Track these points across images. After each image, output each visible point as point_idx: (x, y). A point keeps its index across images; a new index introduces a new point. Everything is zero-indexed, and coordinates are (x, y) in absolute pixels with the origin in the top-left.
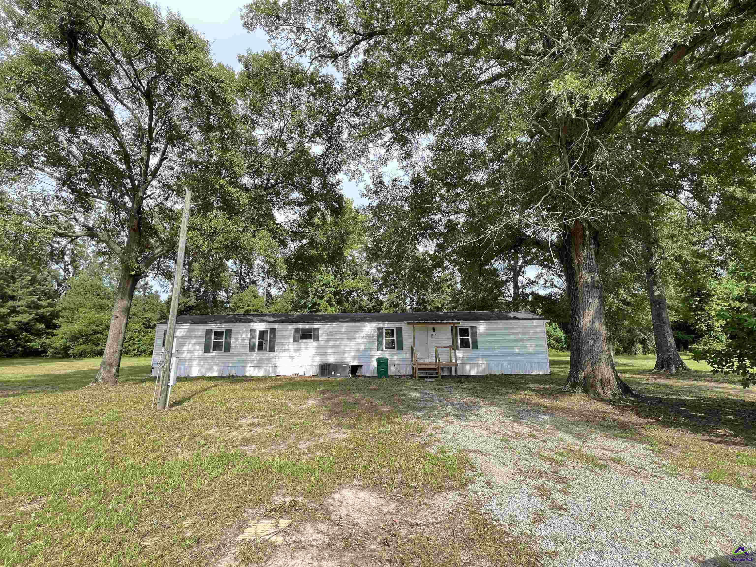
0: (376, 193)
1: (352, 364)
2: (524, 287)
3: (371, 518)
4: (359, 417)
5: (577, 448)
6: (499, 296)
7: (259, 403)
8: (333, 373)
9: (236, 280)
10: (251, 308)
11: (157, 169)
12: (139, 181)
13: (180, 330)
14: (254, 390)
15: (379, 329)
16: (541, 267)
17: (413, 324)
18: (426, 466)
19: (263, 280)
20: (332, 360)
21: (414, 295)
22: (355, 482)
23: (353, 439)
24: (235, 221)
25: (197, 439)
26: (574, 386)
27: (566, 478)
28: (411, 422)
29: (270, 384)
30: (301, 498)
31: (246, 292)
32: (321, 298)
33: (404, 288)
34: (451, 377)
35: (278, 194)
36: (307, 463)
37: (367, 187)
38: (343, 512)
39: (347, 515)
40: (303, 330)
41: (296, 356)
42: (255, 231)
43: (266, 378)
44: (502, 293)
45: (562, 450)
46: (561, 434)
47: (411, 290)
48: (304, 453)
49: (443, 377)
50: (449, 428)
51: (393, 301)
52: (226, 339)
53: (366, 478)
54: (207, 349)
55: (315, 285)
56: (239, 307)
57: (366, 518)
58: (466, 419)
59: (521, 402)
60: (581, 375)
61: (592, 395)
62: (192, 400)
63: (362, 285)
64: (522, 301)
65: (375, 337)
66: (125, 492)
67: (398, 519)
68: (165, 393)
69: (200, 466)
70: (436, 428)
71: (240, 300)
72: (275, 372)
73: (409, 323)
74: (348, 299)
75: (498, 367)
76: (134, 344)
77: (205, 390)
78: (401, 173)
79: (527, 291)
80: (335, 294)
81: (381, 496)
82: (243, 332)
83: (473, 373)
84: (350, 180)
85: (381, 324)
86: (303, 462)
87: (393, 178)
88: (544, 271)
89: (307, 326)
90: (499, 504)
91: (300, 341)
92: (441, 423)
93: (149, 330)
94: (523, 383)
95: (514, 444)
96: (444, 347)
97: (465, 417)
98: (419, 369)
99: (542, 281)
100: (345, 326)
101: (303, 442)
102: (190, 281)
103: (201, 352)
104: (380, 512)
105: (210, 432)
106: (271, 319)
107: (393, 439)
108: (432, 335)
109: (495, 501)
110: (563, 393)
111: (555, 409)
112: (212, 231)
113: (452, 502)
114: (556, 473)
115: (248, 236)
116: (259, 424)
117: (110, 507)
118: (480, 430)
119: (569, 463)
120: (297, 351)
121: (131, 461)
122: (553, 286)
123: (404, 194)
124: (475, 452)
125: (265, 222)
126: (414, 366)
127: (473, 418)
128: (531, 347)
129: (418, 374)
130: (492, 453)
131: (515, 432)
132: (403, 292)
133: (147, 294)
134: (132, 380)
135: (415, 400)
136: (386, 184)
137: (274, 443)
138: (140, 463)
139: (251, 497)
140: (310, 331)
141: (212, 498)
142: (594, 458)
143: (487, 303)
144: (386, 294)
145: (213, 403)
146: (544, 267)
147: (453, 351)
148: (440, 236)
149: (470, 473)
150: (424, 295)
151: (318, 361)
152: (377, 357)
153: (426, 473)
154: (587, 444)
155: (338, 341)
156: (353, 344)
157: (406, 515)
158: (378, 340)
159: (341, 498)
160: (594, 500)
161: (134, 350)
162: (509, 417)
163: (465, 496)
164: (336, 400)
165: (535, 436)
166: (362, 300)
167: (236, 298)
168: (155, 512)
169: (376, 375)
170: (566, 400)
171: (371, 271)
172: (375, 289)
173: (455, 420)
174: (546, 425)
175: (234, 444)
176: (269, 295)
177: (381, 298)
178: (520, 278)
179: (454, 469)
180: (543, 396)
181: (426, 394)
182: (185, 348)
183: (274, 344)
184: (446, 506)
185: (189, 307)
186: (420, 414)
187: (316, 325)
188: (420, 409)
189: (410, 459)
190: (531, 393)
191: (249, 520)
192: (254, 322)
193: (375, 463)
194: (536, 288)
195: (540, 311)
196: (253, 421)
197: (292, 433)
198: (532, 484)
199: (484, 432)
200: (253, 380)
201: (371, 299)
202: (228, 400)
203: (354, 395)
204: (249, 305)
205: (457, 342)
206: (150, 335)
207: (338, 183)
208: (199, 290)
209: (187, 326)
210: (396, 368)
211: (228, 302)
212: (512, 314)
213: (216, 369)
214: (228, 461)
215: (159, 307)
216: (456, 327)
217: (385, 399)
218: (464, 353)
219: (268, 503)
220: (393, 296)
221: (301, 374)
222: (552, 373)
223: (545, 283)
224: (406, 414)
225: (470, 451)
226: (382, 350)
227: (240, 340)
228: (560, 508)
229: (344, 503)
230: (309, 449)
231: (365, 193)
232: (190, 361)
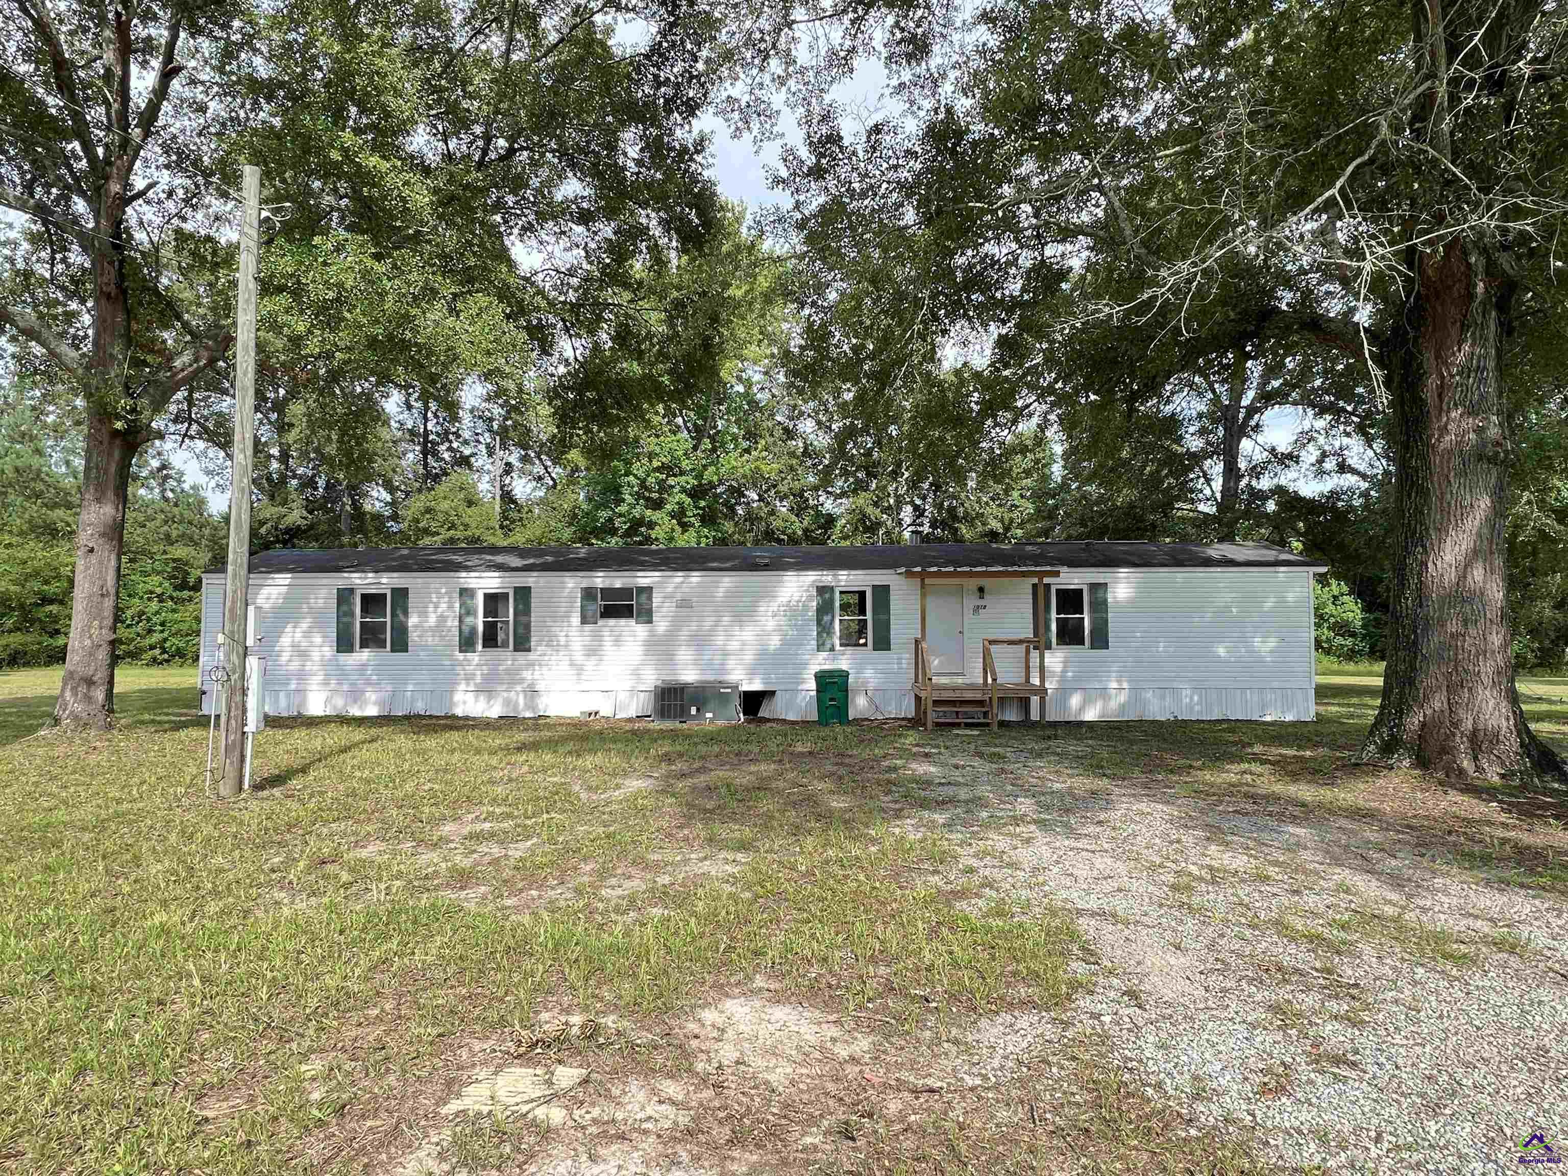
0: (817, 173)
1: (746, 687)
2: (1256, 471)
3: (804, 1071)
4: (766, 824)
5: (1389, 910)
6: (1178, 498)
7: (491, 782)
8: (693, 711)
9: (412, 456)
10: (458, 534)
11: (153, 109)
12: (107, 146)
13: (265, 591)
14: (478, 752)
15: (822, 590)
16: (1310, 412)
17: (922, 576)
18: (956, 948)
19: (490, 454)
20: (689, 676)
21: (924, 498)
22: (759, 981)
23: (751, 876)
24: (395, 266)
25: (330, 868)
26: (1389, 748)
27: (1356, 985)
28: (913, 837)
29: (522, 736)
30: (612, 1017)
31: (442, 488)
32: (657, 505)
33: (895, 474)
34: (1026, 724)
35: (518, 184)
36: (627, 934)
37: (788, 155)
38: (728, 1053)
39: (738, 1063)
40: (607, 593)
41: (590, 665)
42: (455, 295)
43: (508, 722)
44: (1185, 492)
45: (1346, 917)
46: (1341, 875)
47: (914, 485)
48: (617, 910)
49: (1003, 724)
50: (1024, 855)
51: (864, 516)
52: (393, 615)
53: (789, 972)
54: (344, 644)
55: (640, 469)
56: (426, 531)
57: (789, 1070)
58: (1070, 832)
59: (1231, 790)
60: (1414, 721)
61: (1441, 775)
62: (312, 774)
63: (771, 469)
64: (1247, 514)
65: (812, 614)
66: (148, 990)
67: (876, 1075)
68: (237, 753)
69: (341, 932)
70: (986, 853)
71: (428, 510)
72: (533, 708)
73: (909, 574)
74: (732, 509)
75: (1163, 698)
76: (150, 631)
77: (345, 750)
78: (894, 108)
79: (1265, 483)
80: (696, 493)
81: (832, 1018)
82: (440, 596)
83: (1091, 715)
84: (737, 134)
85: (827, 578)
86: (618, 929)
87: (871, 123)
88: (1320, 424)
89: (619, 581)
90: (1163, 1046)
91: (601, 622)
92: (998, 841)
93: (186, 594)
94: (1235, 743)
95: (1206, 896)
96: (1011, 643)
97: (1066, 825)
98: (936, 703)
99: (1310, 455)
100: (726, 582)
101: (613, 881)
102: (284, 457)
103: (329, 651)
104: (827, 1056)
105: (364, 853)
106: (516, 562)
107: (862, 877)
108: (977, 609)
109: (1151, 1039)
110: (1354, 768)
111: (1332, 811)
112: (331, 295)
113: (1029, 1038)
114: (1329, 971)
115: (436, 313)
116: (492, 835)
117: (111, 1024)
118: (1109, 861)
119: (1368, 950)
120: (593, 651)
121: (157, 919)
122: (1343, 468)
123: (904, 174)
124: (1093, 914)
125: (485, 269)
126: (923, 695)
127: (1091, 829)
128: (1265, 646)
129: (931, 717)
130: (1145, 919)
131: (1211, 868)
132: (890, 489)
133: (170, 495)
134: (153, 721)
135: (926, 783)
136: (846, 142)
137: (534, 881)
138: (183, 924)
139: (477, 1012)
140: (626, 593)
141: (376, 1011)
142: (1440, 938)
143: (1141, 520)
144: (843, 494)
145: (368, 781)
146: (1322, 410)
147: (1035, 655)
148: (1010, 311)
149: (1079, 968)
150: (954, 497)
151: (651, 679)
152: (817, 668)
153: (955, 964)
154: (1421, 903)
155: (708, 623)
156: (748, 634)
157: (899, 1066)
158: (819, 622)
159: (720, 1020)
160: (1437, 1042)
161: (152, 648)
162: (1194, 828)
163: (1066, 1025)
164: (701, 780)
165: (1268, 878)
166: (772, 513)
167: (418, 503)
168: (227, 1039)
169: (815, 717)
170: (1362, 786)
171: (801, 427)
172: (812, 479)
173: (1038, 833)
174: (1302, 852)
175: (428, 884)
176: (507, 497)
177: (828, 505)
178: (1246, 445)
179: (1035, 956)
180: (1295, 777)
181: (957, 767)
182: (285, 640)
183: (528, 627)
184: (1010, 1048)
185: (288, 530)
186: (940, 818)
187: (644, 579)
188: (941, 804)
189: (911, 930)
190: (1256, 768)
191: (474, 1065)
192: (468, 569)
193: (813, 936)
194: (1291, 474)
195: (1297, 545)
196: (478, 827)
197: (585, 859)
198: (1259, 997)
199: (1121, 868)
200: (474, 727)
201: (799, 509)
202: (406, 776)
203: (753, 768)
204: (453, 526)
205: (1048, 628)
206: (191, 607)
207: (700, 145)
208: (310, 483)
209: (284, 579)
210: (871, 701)
211: (395, 517)
212: (1216, 551)
213: (371, 696)
214: (415, 922)
215: (207, 532)
216: (1048, 586)
217: (840, 778)
218: (1065, 663)
219: (524, 1027)
220: (862, 500)
221: (606, 711)
222: (1320, 719)
223: (1320, 461)
224: (898, 817)
225: (1080, 912)
226: (832, 649)
227: (432, 620)
228: (1338, 1061)
229: (730, 1034)
230: (632, 900)
231: (784, 173)
232: (302, 676)
